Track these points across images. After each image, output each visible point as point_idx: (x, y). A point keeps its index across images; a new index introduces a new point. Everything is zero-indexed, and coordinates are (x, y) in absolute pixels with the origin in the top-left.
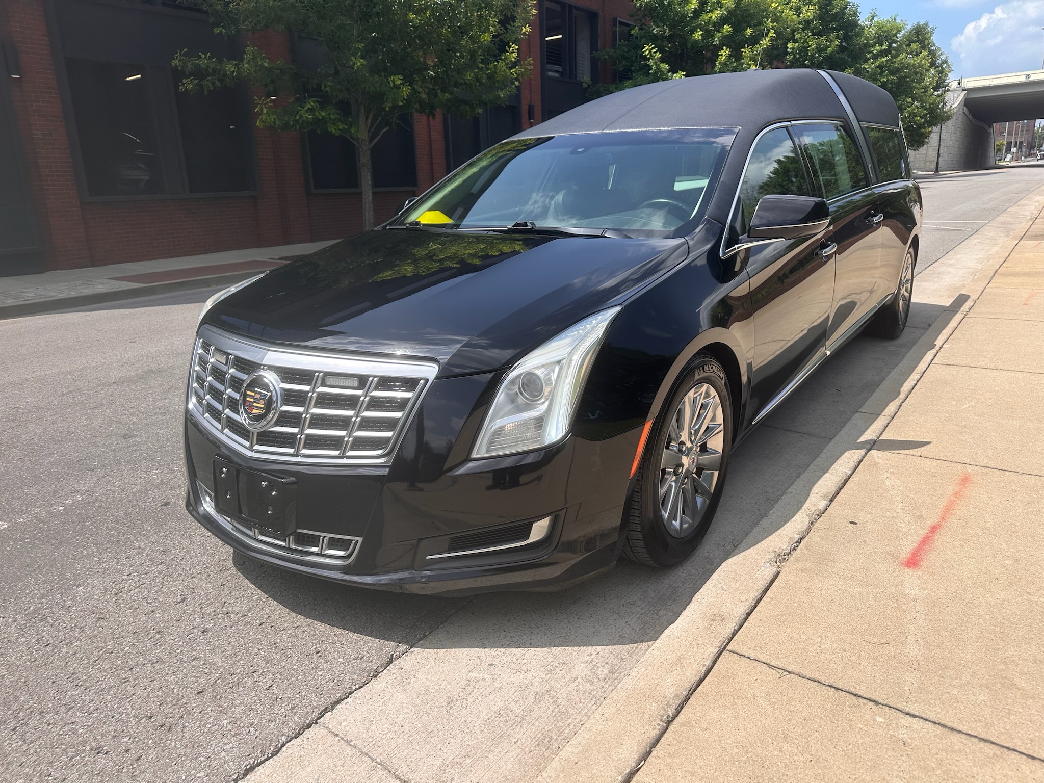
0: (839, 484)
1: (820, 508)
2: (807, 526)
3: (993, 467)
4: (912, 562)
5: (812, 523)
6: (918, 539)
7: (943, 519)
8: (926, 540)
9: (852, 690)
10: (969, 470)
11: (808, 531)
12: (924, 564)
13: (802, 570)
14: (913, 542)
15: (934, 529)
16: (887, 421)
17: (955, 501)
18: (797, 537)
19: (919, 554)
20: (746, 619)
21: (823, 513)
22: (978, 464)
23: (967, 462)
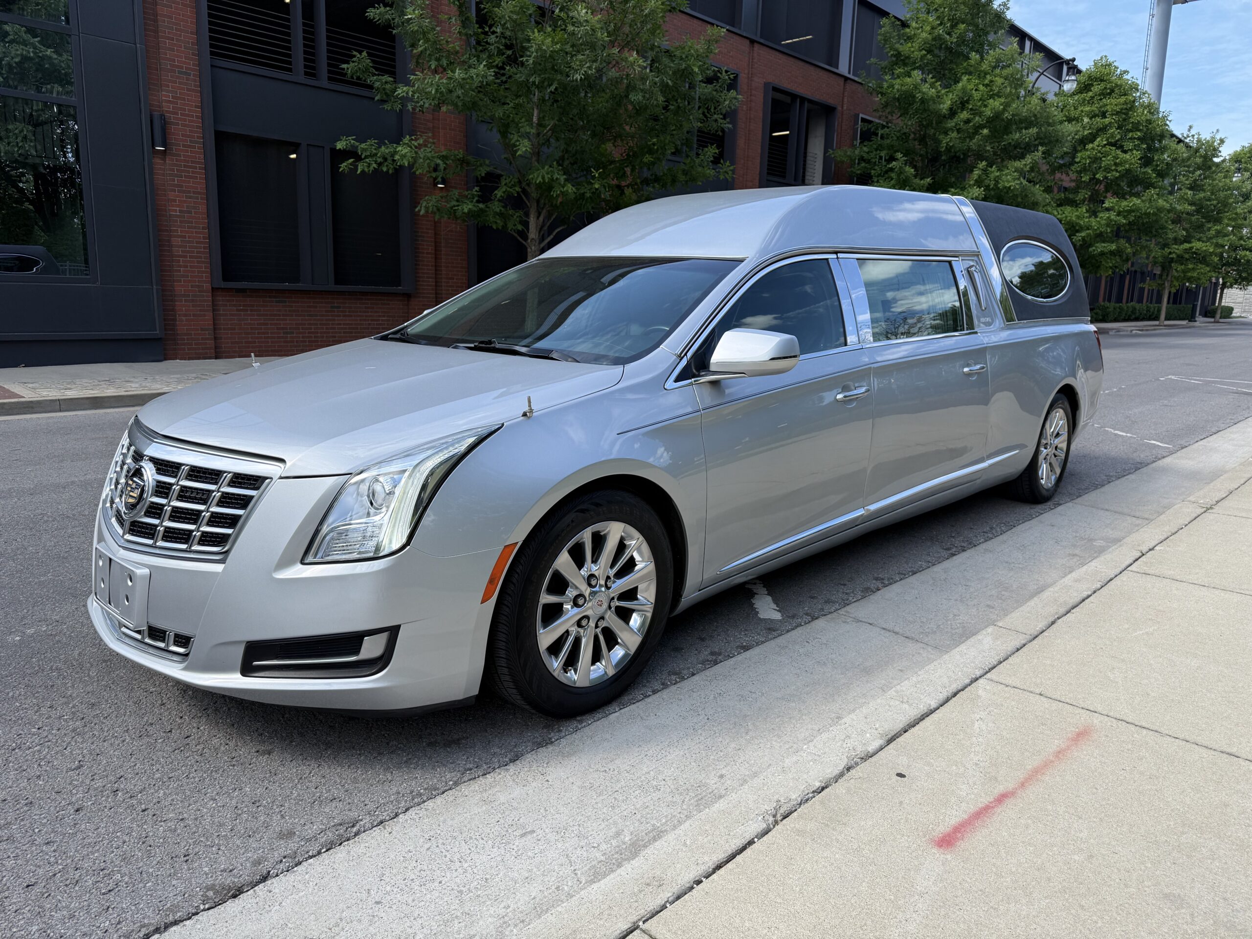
0: (912, 720)
1: (870, 750)
2: (840, 772)
3: (1130, 721)
4: (947, 841)
5: (849, 769)
6: (972, 808)
7: (1023, 785)
8: (982, 812)
10: (1095, 721)
11: (838, 778)
12: (961, 845)
13: (800, 833)
14: (966, 812)
15: (1001, 799)
16: (1023, 642)
17: (1052, 762)
19: (963, 830)
21: (870, 757)
22: (1111, 714)
23: (1099, 709)
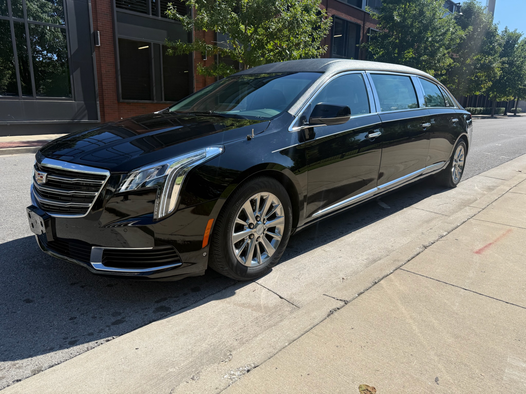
0: (454, 228)
1: (444, 234)
4: (478, 252)
5: (439, 239)
7: (495, 241)
8: (486, 247)
9: (445, 282)
10: (512, 228)
11: (437, 240)
12: (483, 253)
13: (433, 251)
14: (481, 247)
15: (490, 244)
16: (481, 210)
17: (502, 237)
18: (433, 241)
19: (482, 250)
20: (407, 262)
21: (444, 236)
22: (516, 226)
23: (513, 225)
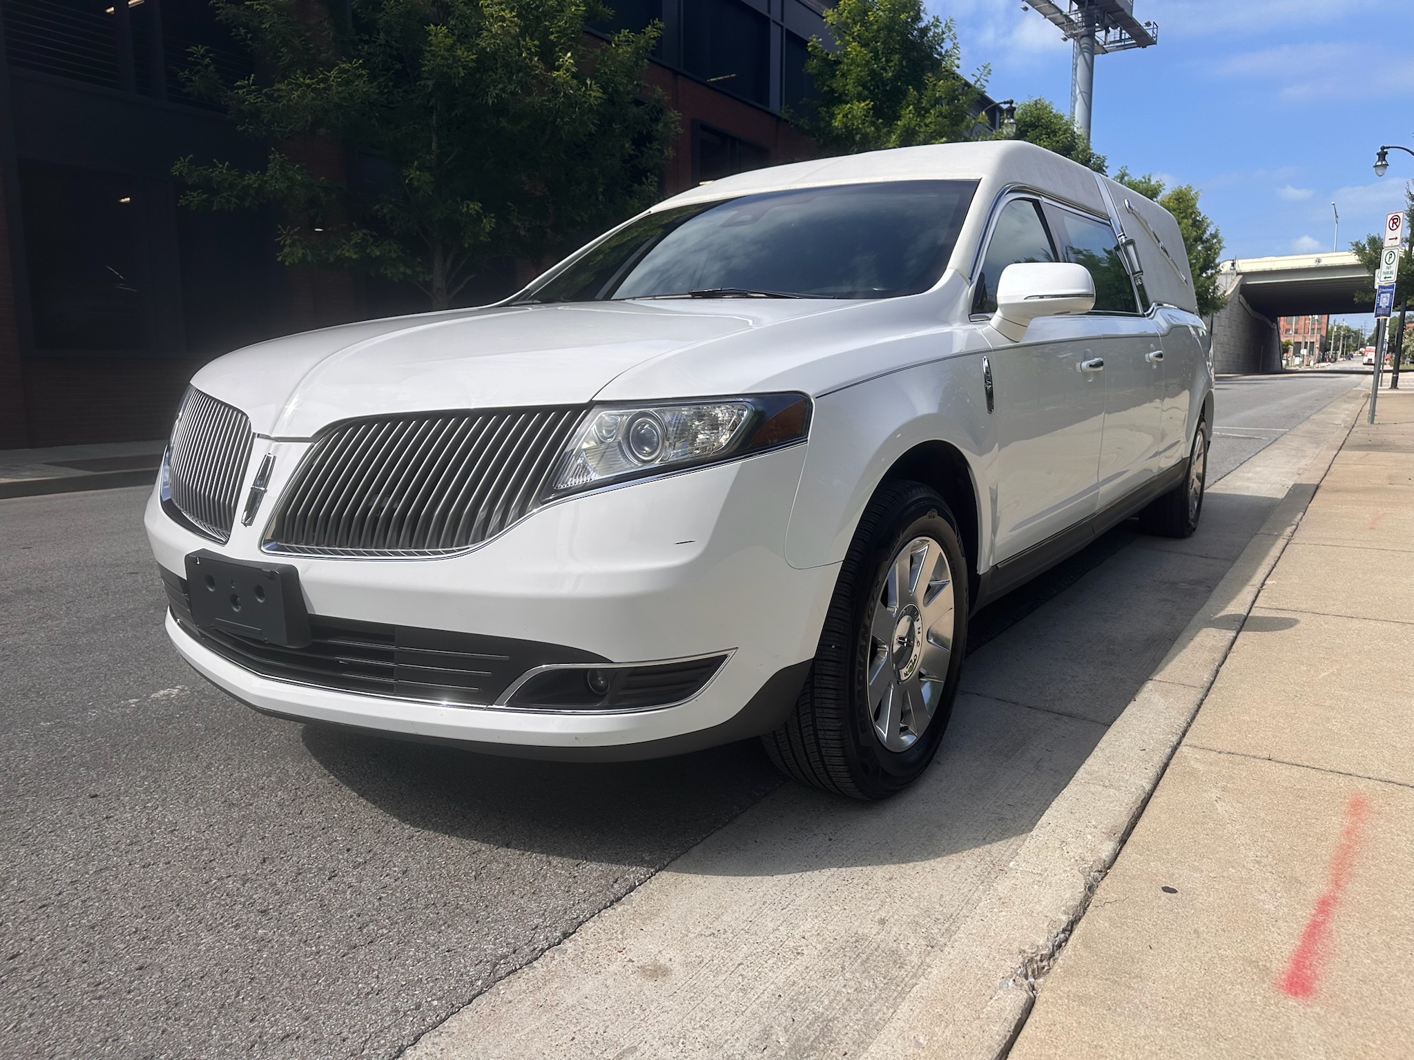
0: (1134, 808)
1: (1103, 857)
2: (1082, 895)
4: (1298, 985)
5: (1092, 889)
6: (1298, 928)
7: (1337, 885)
8: (1314, 932)
10: (1360, 787)
11: (1084, 905)
12: (1323, 987)
13: (1080, 999)
14: (1291, 934)
15: (1325, 906)
16: (1199, 697)
17: (1349, 847)
18: (1065, 919)
19: (1308, 963)
21: (1109, 868)
22: (1371, 775)
23: (1352, 771)
